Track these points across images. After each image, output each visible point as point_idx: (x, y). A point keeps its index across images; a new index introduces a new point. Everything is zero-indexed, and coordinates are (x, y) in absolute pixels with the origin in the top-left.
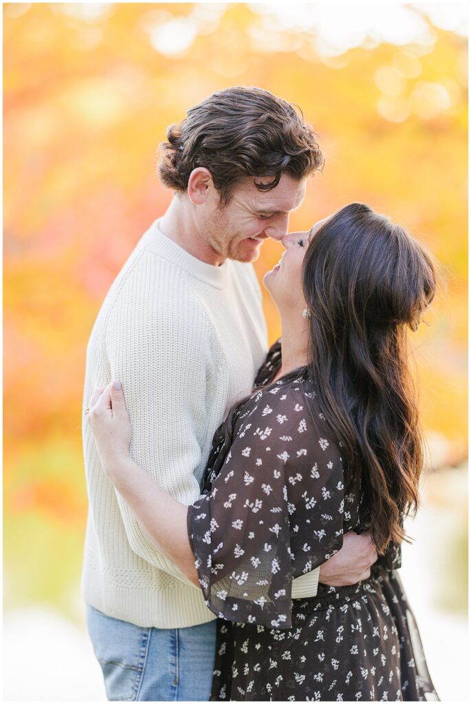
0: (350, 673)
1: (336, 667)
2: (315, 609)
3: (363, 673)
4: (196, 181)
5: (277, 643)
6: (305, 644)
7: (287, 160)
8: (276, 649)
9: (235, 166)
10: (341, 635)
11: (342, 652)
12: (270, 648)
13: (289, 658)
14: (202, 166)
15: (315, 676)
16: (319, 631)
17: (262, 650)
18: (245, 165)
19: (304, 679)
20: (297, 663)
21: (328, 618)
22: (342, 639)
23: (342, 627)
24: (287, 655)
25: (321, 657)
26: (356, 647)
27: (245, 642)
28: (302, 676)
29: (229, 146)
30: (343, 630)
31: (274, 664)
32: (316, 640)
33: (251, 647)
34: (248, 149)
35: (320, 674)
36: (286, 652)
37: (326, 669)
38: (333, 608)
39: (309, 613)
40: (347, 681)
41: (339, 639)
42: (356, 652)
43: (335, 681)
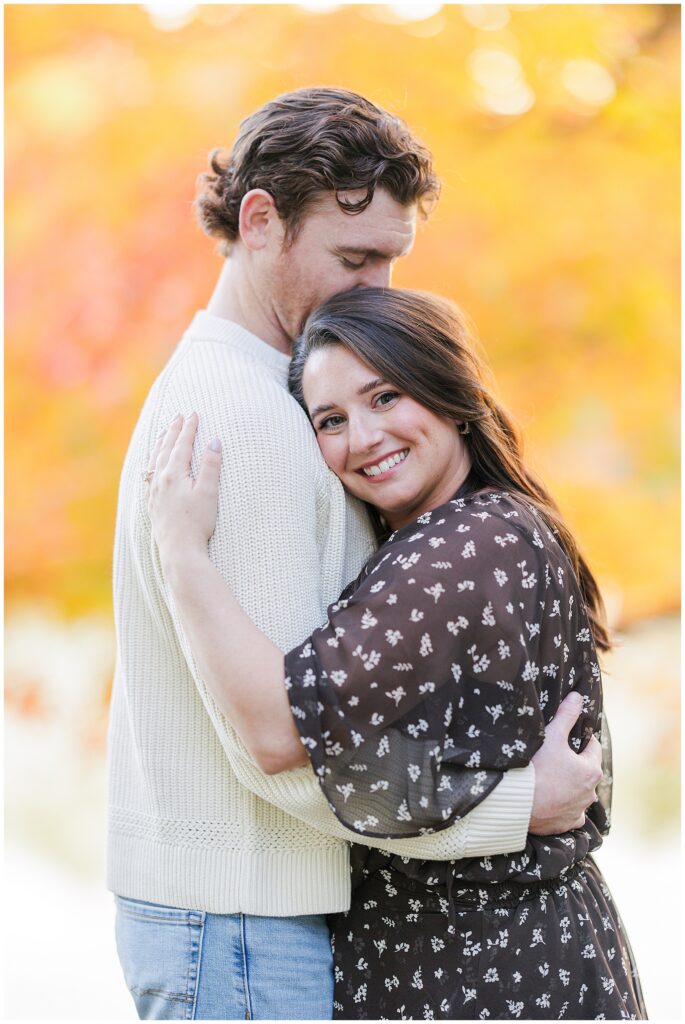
0: (584, 987)
1: (566, 981)
2: (521, 899)
3: (605, 985)
4: (251, 211)
5: (468, 961)
6: (517, 953)
7: (382, 167)
8: (470, 969)
9: (307, 175)
10: (567, 932)
11: (570, 957)
12: (460, 970)
13: (496, 978)
14: (260, 187)
15: (538, 1000)
16: (535, 931)
17: (447, 977)
18: (321, 171)
19: (522, 1007)
20: (509, 984)
21: (543, 907)
22: (569, 937)
23: (566, 919)
24: (492, 976)
25: (544, 970)
26: (592, 946)
27: (417, 973)
28: (518, 1004)
29: (297, 148)
30: (568, 922)
31: (471, 994)
32: (533, 945)
33: (427, 977)
34: (327, 148)
35: (544, 996)
36: (490, 971)
37: (552, 985)
38: (547, 893)
39: (514, 906)
40: (581, 1000)
41: (565, 938)
42: (593, 955)
43: (567, 1003)
